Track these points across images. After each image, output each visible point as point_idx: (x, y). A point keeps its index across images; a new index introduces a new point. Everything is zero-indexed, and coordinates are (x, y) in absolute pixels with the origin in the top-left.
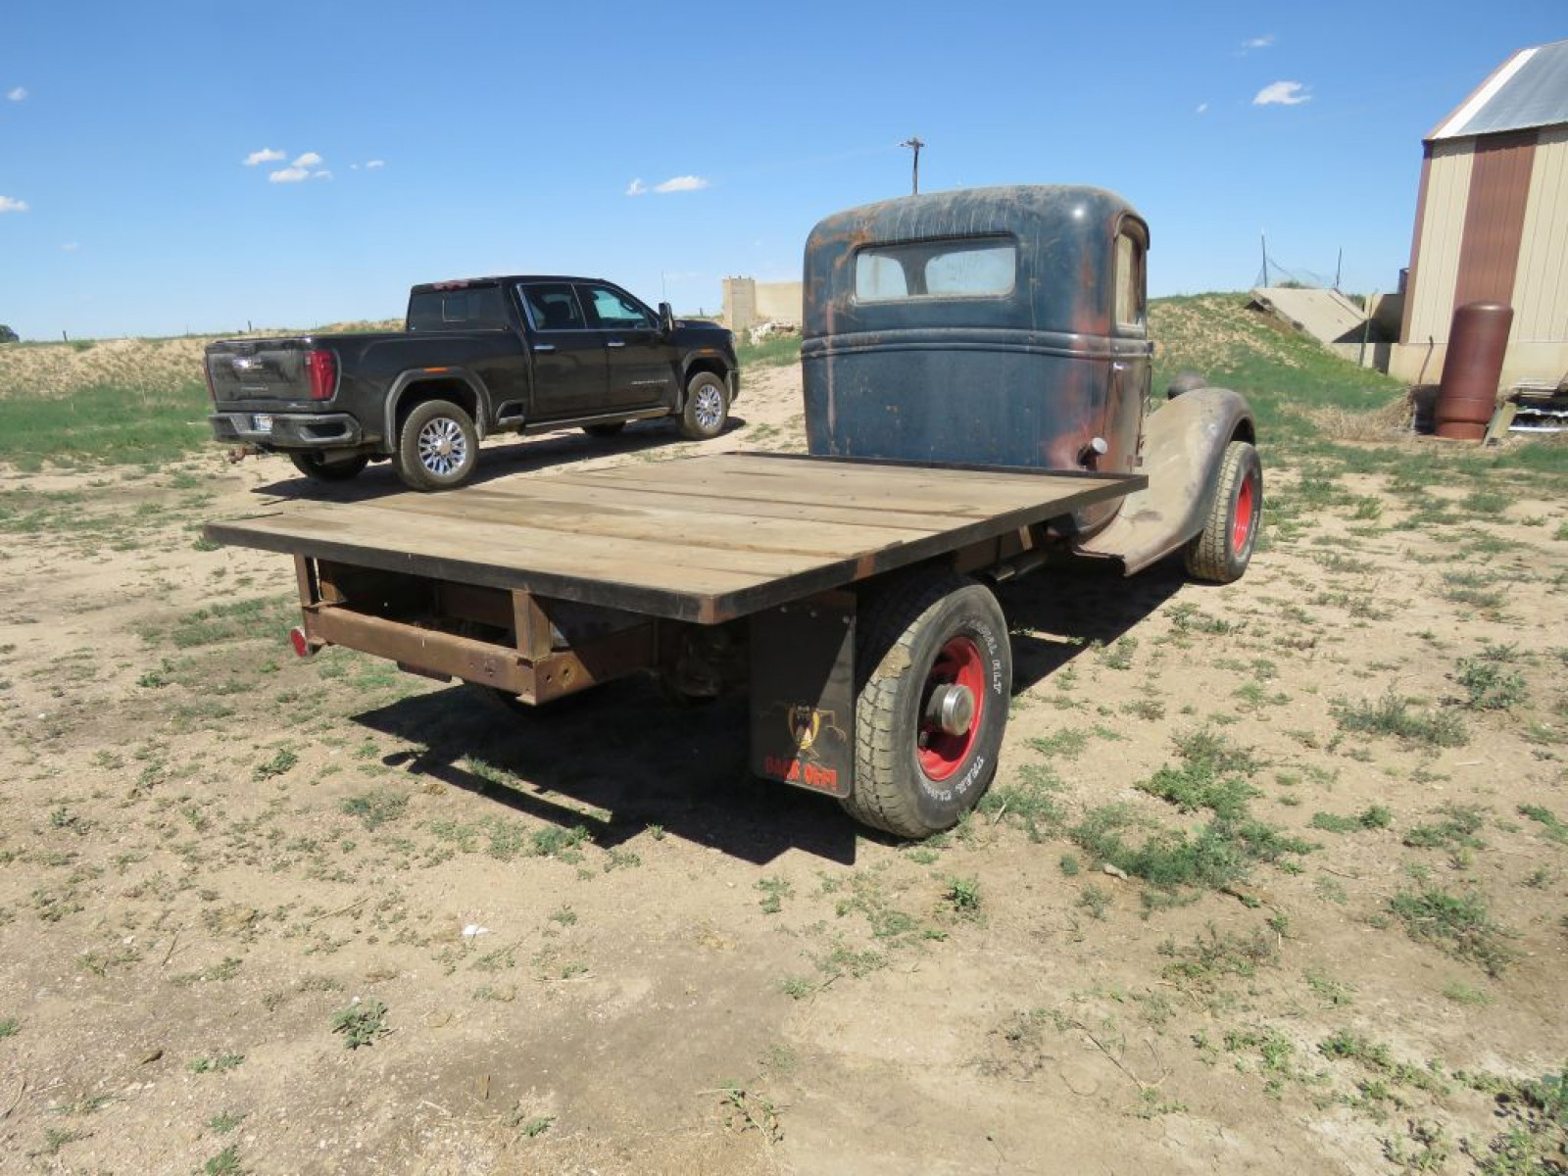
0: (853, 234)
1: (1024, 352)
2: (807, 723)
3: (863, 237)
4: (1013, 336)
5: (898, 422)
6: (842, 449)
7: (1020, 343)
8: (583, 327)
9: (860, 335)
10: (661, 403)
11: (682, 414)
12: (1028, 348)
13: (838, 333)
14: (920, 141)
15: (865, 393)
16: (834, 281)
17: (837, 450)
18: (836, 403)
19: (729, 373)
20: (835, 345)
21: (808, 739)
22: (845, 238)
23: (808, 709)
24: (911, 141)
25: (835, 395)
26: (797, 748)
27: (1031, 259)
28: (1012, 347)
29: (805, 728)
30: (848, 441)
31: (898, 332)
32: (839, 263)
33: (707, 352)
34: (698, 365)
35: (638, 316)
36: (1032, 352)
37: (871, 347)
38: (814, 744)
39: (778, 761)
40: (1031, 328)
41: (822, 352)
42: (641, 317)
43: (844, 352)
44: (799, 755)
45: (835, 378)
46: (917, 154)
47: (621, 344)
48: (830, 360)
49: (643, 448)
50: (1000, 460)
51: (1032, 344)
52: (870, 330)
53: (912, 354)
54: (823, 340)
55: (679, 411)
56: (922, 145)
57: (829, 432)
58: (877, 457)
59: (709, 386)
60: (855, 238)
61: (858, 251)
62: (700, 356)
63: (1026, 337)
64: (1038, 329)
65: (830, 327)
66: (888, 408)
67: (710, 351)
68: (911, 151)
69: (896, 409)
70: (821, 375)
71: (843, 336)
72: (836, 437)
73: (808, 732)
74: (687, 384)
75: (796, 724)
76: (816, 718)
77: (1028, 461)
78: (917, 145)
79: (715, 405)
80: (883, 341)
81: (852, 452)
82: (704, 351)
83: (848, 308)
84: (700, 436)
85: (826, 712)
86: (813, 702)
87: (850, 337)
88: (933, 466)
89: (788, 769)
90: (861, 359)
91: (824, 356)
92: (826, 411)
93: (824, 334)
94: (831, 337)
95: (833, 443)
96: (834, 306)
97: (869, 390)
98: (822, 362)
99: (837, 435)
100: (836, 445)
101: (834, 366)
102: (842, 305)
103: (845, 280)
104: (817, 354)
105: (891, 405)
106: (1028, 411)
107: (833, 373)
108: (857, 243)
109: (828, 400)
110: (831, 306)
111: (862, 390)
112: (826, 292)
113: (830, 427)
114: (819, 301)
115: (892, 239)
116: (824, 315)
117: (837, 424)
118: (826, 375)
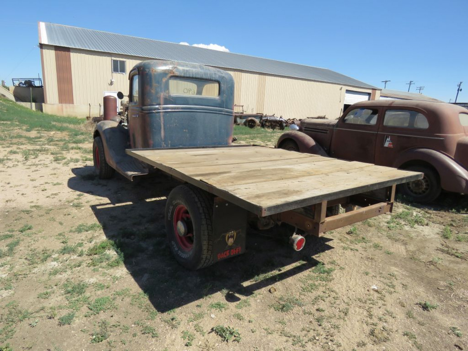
0: (169, 71)
1: (223, 114)
3: (173, 73)
4: (220, 109)
5: (188, 135)
6: (167, 146)
7: (221, 111)
9: (174, 106)
12: (223, 113)
13: (165, 104)
15: (176, 125)
16: (163, 86)
17: (165, 145)
18: (164, 129)
20: (164, 109)
22: (167, 72)
25: (164, 126)
27: (224, 89)
28: (219, 113)
30: (170, 142)
31: (188, 106)
32: (164, 80)
36: (224, 114)
37: (178, 110)
40: (224, 108)
43: (167, 111)
45: (164, 120)
48: (161, 114)
51: (224, 112)
52: (177, 104)
53: (192, 113)
54: (158, 107)
57: (162, 139)
58: (181, 146)
60: (170, 73)
61: (171, 77)
63: (223, 110)
64: (226, 108)
65: (162, 102)
66: (184, 130)
69: (187, 131)
70: (157, 119)
71: (167, 106)
72: (165, 141)
77: (223, 144)
80: (182, 109)
81: (171, 146)
83: (170, 96)
87: (169, 106)
88: (203, 148)
90: (174, 114)
91: (159, 112)
92: (160, 133)
93: (159, 104)
94: (162, 106)
95: (163, 143)
96: (164, 95)
97: (178, 125)
98: (157, 114)
99: (165, 140)
100: (165, 144)
101: (163, 116)
102: (167, 95)
103: (167, 87)
104: (153, 111)
105: (185, 129)
106: (223, 130)
107: (164, 118)
108: (171, 75)
109: (161, 128)
110: (162, 95)
111: (175, 124)
112: (160, 90)
113: (162, 138)
114: (157, 93)
115: (184, 76)
116: (158, 98)
117: (165, 137)
118: (160, 119)
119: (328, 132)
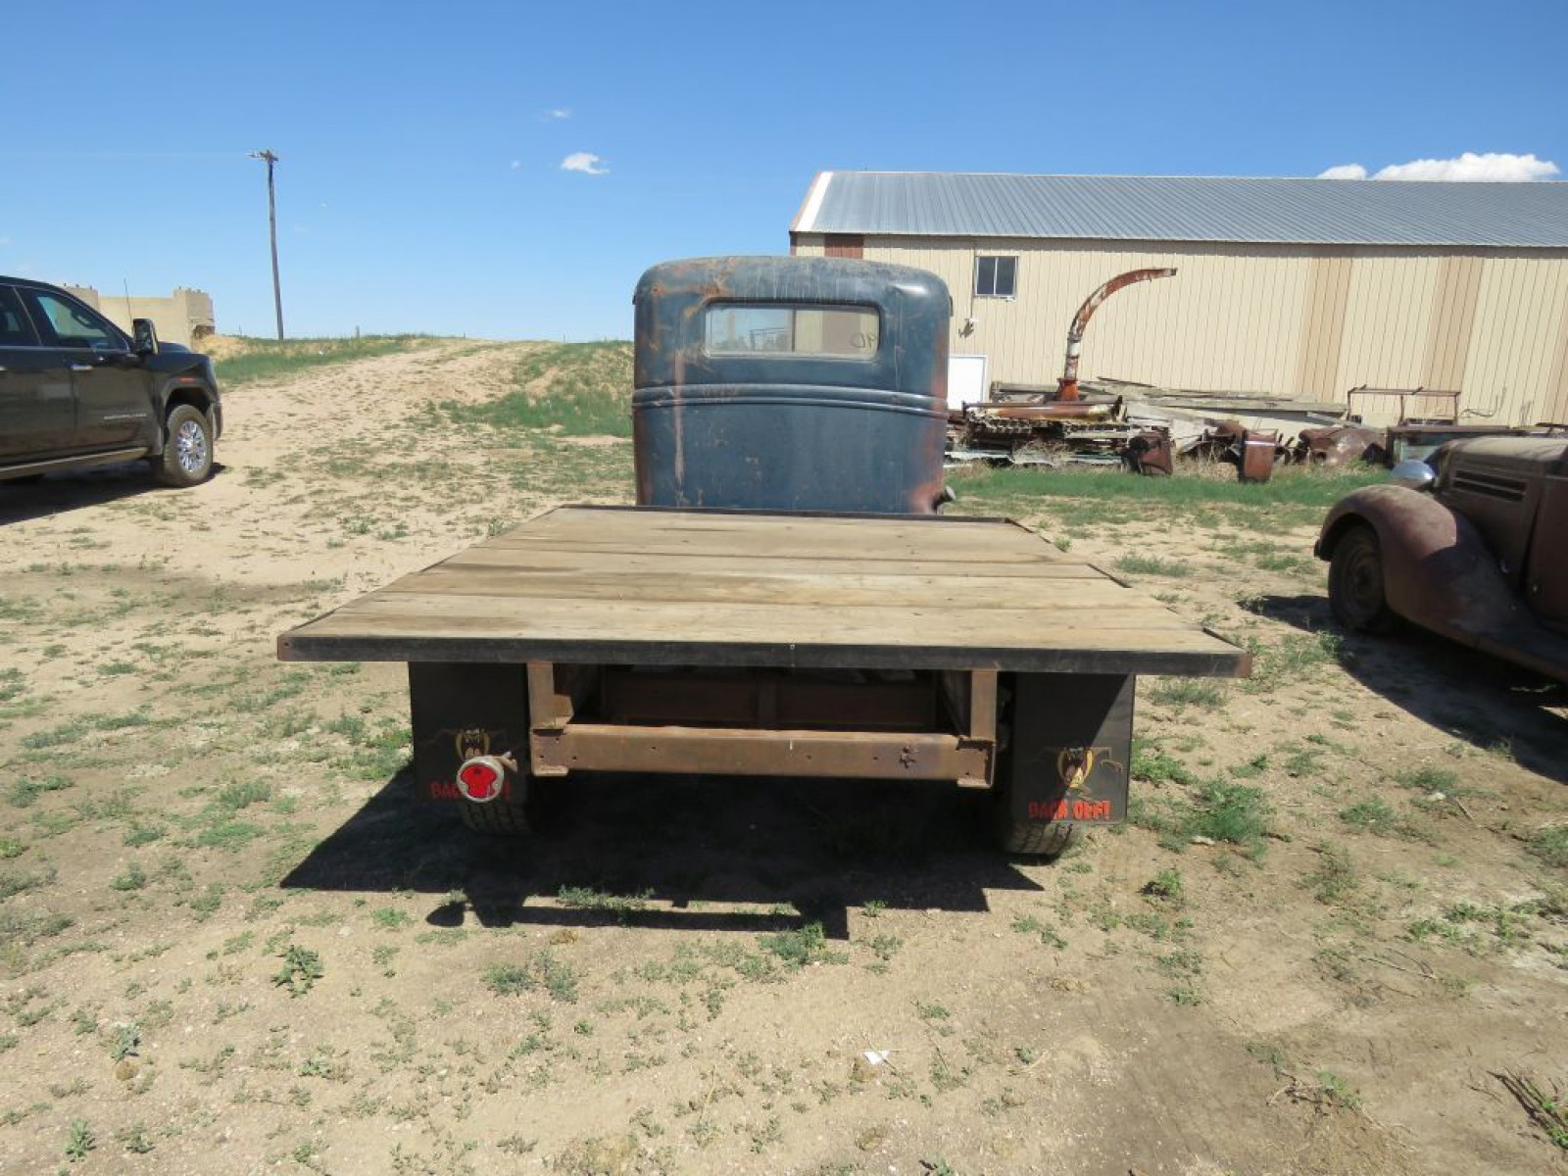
0: (706, 286)
1: (888, 410)
2: (1078, 762)
3: (718, 290)
4: (878, 395)
5: (759, 473)
6: (692, 503)
7: (884, 403)
8: (36, 344)
9: (715, 387)
10: (135, 443)
11: (162, 456)
12: (892, 407)
13: (687, 383)
14: (274, 154)
15: (720, 445)
16: (683, 328)
17: (686, 501)
18: (685, 454)
19: (212, 405)
20: (684, 395)
21: (1078, 778)
22: (697, 289)
23: (1081, 749)
24: (265, 152)
25: (685, 445)
26: (1067, 787)
27: (896, 329)
28: (876, 406)
29: (1077, 767)
30: (700, 492)
31: (760, 386)
32: (688, 313)
33: (188, 381)
34: (179, 397)
35: (96, 333)
36: (896, 411)
37: (729, 399)
38: (1086, 781)
39: (1044, 805)
40: (894, 390)
41: (668, 401)
42: (103, 335)
43: (693, 403)
44: (1068, 794)
45: (684, 429)
46: (271, 167)
47: (88, 368)
48: (678, 410)
49: (113, 499)
50: (865, 507)
51: (896, 404)
52: (725, 382)
53: (774, 407)
54: (670, 390)
55: (160, 453)
56: (276, 159)
57: (677, 483)
58: (736, 508)
59: (191, 423)
60: (708, 291)
61: (713, 303)
62: (181, 386)
63: (890, 398)
64: (901, 391)
65: (679, 375)
66: (748, 459)
67: (190, 379)
68: (265, 164)
69: (756, 460)
70: (666, 424)
71: (694, 387)
72: (684, 488)
73: (1080, 771)
74: (166, 420)
75: (1067, 764)
76: (1090, 757)
77: (891, 507)
78: (270, 158)
79: (199, 445)
80: (742, 394)
81: (704, 504)
82: (183, 379)
83: (702, 360)
84: (184, 482)
85: (1100, 749)
86: (1087, 741)
87: (703, 387)
88: (805, 515)
89: (1055, 810)
90: (716, 411)
91: (670, 406)
92: (672, 464)
93: (673, 383)
94: (679, 388)
95: (682, 494)
96: (684, 355)
97: (726, 442)
98: (666, 412)
99: (686, 487)
100: (685, 496)
101: (683, 416)
102: (695, 356)
103: (697, 331)
104: (656, 403)
105: (751, 456)
106: (891, 463)
107: (683, 423)
108: (710, 296)
109: (675, 451)
110: (680, 356)
111: (717, 442)
112: (673, 341)
113: (676, 479)
114: (665, 349)
115: (752, 296)
116: (671, 364)
117: (687, 476)
118: (673, 425)
119: (1524, 493)
